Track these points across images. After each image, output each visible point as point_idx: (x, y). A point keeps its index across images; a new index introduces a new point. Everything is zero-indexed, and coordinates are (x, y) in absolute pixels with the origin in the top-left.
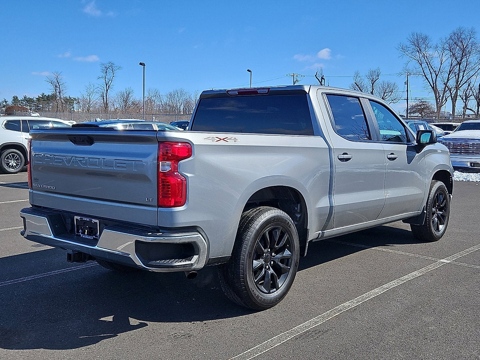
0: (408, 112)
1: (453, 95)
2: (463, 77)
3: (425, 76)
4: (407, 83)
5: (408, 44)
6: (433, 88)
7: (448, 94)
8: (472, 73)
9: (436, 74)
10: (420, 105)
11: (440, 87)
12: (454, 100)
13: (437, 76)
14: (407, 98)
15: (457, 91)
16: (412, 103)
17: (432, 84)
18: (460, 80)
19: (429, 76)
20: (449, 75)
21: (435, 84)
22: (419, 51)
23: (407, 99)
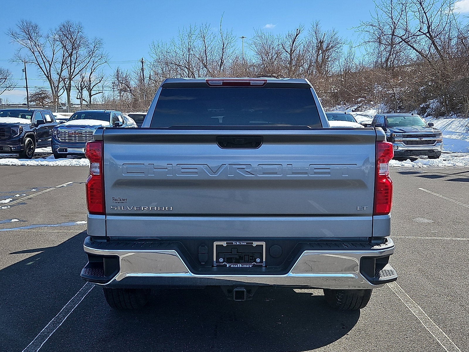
0: (29, 100)
1: (67, 86)
2: (75, 68)
3: (39, 65)
4: (25, 70)
5: (18, 31)
6: (48, 77)
7: (61, 84)
8: (81, 66)
9: (49, 64)
10: (41, 94)
11: (55, 77)
12: (68, 90)
13: (50, 65)
14: (27, 85)
15: (70, 82)
16: (32, 91)
17: (46, 74)
18: (72, 71)
19: (42, 65)
20: (62, 65)
21: (49, 74)
22: (30, 38)
23: (27, 87)
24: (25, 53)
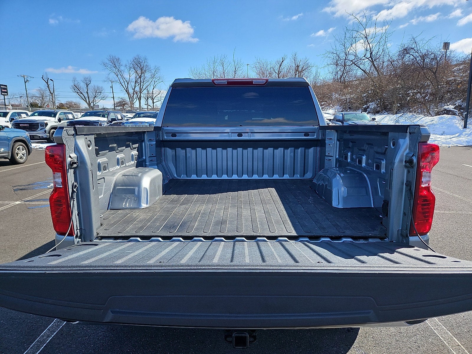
0: (115, 106)
1: (139, 97)
2: (143, 86)
3: (121, 83)
4: (112, 87)
5: (107, 62)
6: (127, 91)
7: (135, 96)
8: (148, 84)
9: (127, 83)
10: (122, 102)
11: (131, 91)
12: (140, 99)
13: (128, 84)
14: (113, 97)
15: (141, 94)
16: (117, 100)
17: (126, 89)
18: (141, 87)
19: (123, 84)
20: (135, 84)
21: (127, 89)
22: (115, 67)
23: (114, 98)
24: (113, 76)
